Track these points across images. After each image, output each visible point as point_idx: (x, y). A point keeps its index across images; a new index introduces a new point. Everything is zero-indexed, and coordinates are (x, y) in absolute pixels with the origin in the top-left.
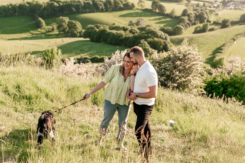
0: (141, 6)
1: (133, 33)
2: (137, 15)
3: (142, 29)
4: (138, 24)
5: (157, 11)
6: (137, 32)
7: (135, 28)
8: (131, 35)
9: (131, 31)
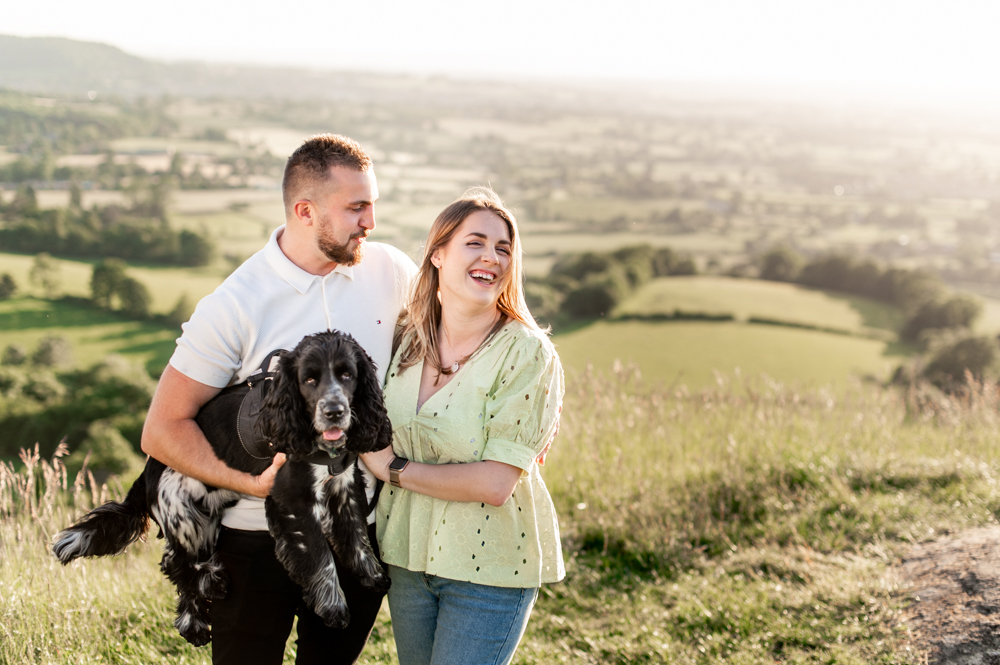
0: (45, 283)
1: (40, 398)
2: (27, 320)
3: (75, 380)
4: (42, 357)
5: (116, 302)
6: (54, 394)
7: (47, 378)
8: (32, 407)
9: (29, 391)
